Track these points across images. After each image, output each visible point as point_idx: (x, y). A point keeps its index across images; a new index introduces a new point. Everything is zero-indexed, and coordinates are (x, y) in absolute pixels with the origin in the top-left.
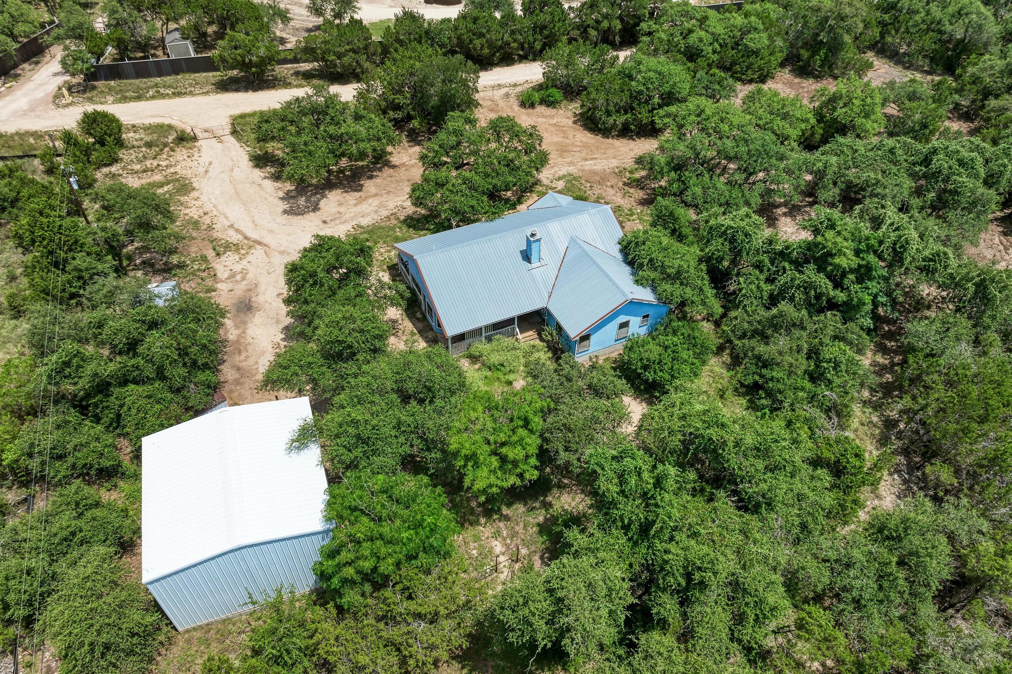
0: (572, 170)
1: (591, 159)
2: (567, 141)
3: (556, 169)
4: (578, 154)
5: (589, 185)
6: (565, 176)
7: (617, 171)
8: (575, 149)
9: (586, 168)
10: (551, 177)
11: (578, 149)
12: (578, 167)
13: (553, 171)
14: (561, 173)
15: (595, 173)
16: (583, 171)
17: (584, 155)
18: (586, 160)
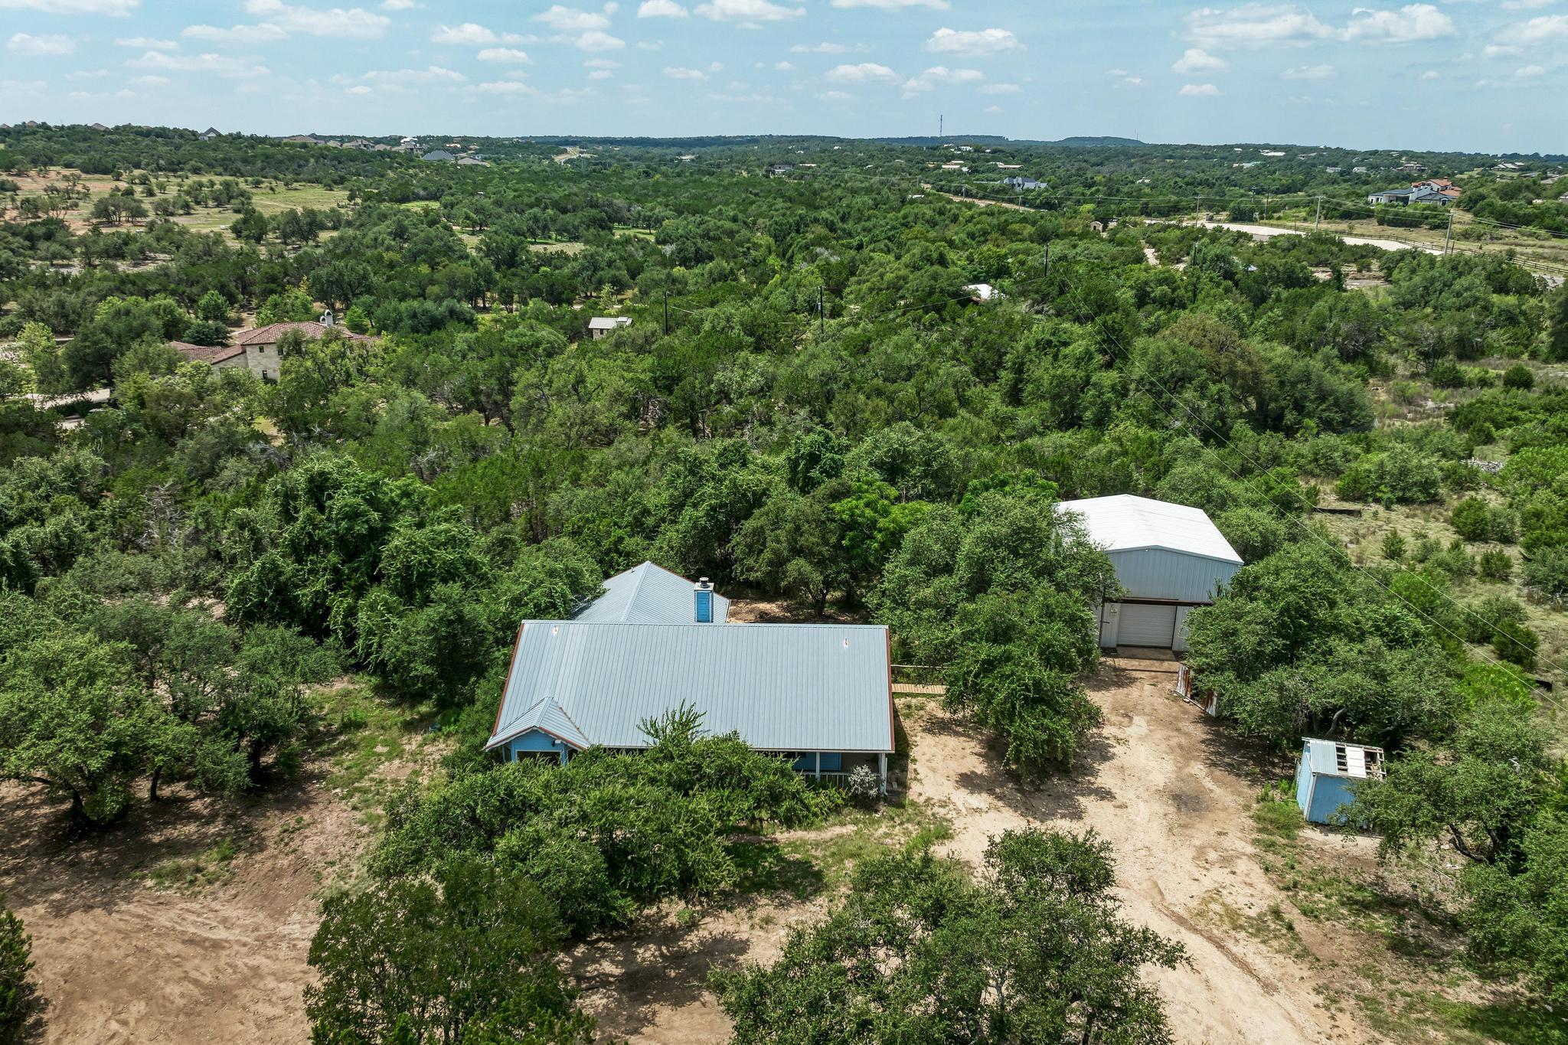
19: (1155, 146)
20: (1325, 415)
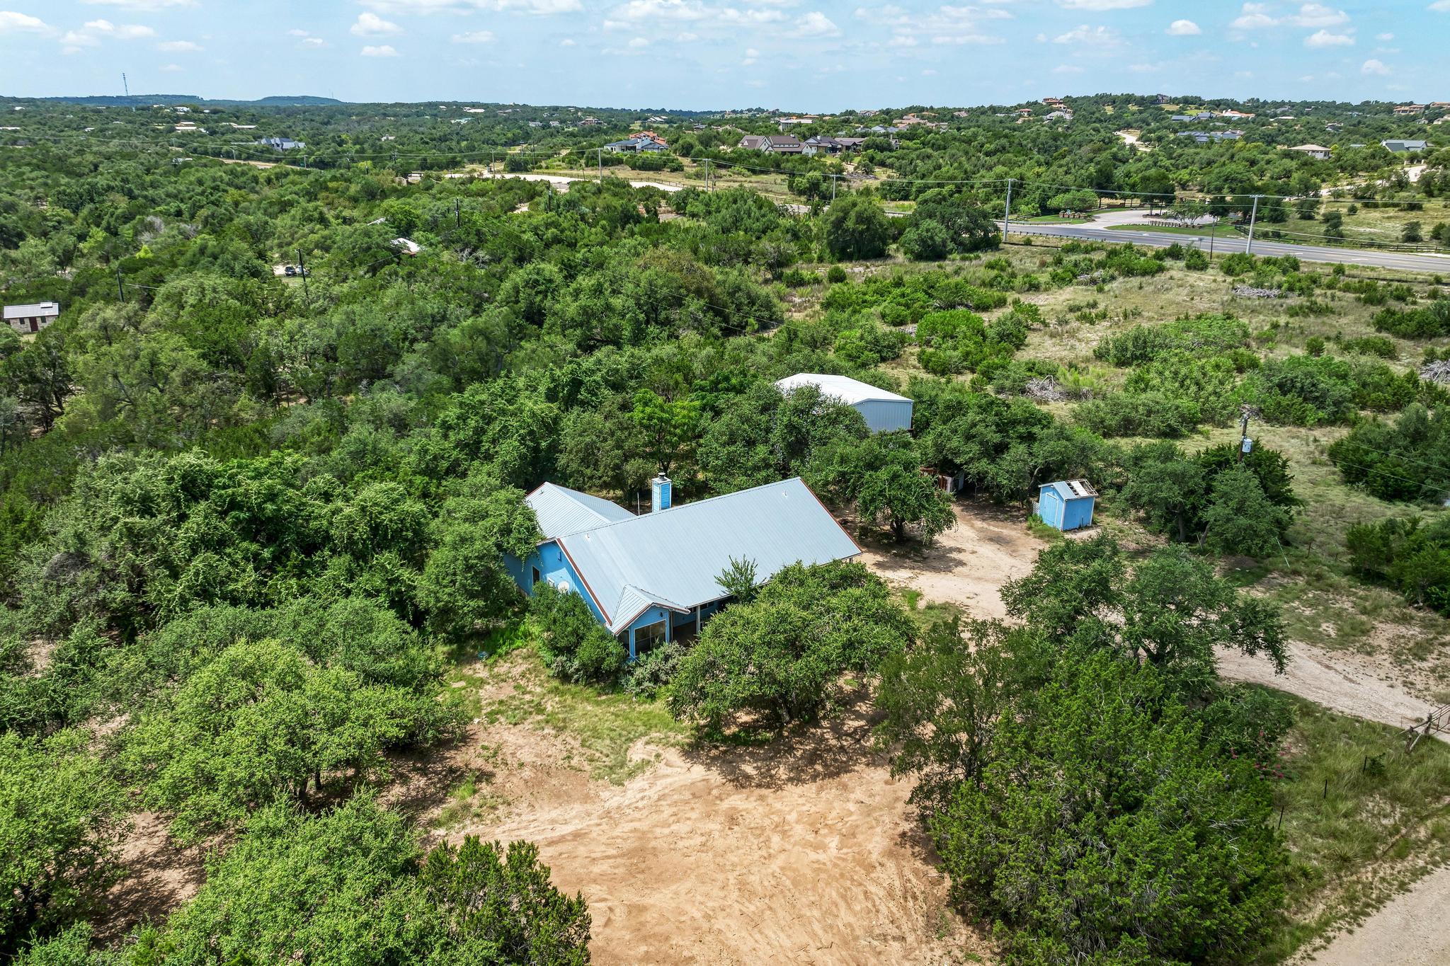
0: (612, 797)
1: (562, 839)
2: (631, 897)
3: (653, 793)
4: (599, 851)
5: (574, 762)
6: (631, 775)
7: (502, 810)
8: (603, 867)
9: (578, 807)
10: (662, 769)
11: (596, 869)
12: (597, 809)
13: (661, 784)
14: (639, 782)
15: (559, 797)
16: (586, 798)
17: (582, 850)
18: (577, 836)
19: (365, 105)
20: (758, 314)
